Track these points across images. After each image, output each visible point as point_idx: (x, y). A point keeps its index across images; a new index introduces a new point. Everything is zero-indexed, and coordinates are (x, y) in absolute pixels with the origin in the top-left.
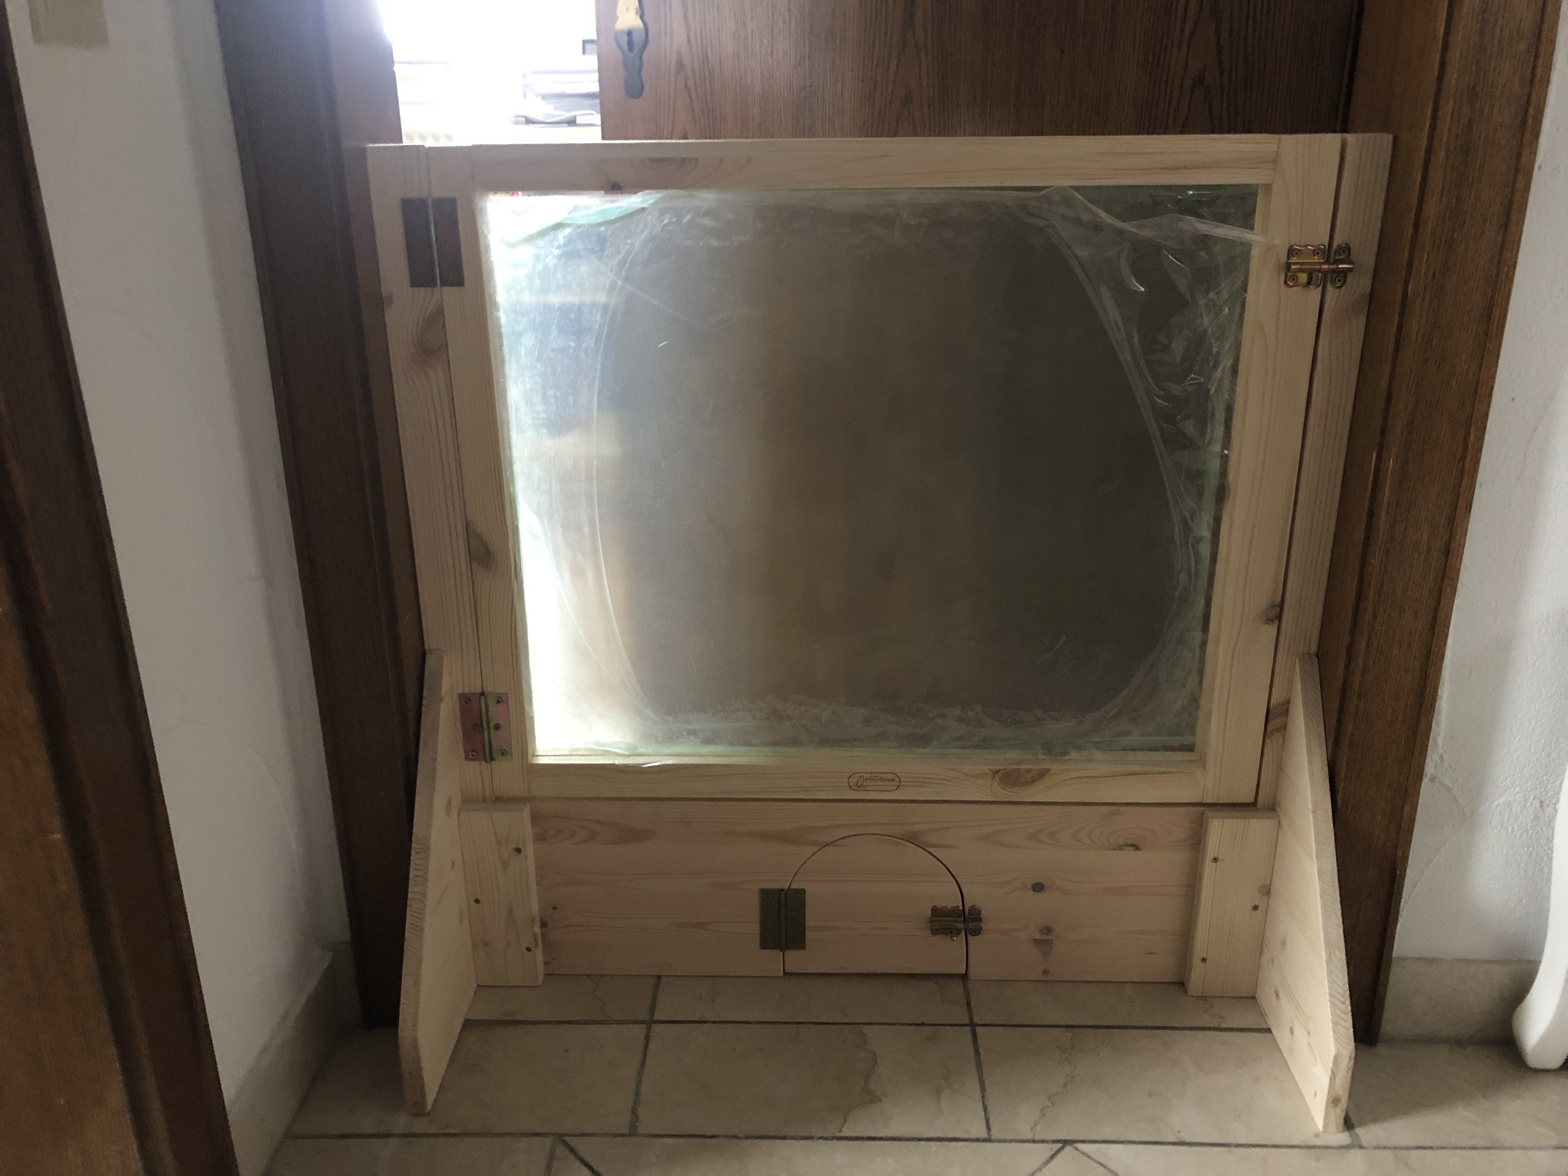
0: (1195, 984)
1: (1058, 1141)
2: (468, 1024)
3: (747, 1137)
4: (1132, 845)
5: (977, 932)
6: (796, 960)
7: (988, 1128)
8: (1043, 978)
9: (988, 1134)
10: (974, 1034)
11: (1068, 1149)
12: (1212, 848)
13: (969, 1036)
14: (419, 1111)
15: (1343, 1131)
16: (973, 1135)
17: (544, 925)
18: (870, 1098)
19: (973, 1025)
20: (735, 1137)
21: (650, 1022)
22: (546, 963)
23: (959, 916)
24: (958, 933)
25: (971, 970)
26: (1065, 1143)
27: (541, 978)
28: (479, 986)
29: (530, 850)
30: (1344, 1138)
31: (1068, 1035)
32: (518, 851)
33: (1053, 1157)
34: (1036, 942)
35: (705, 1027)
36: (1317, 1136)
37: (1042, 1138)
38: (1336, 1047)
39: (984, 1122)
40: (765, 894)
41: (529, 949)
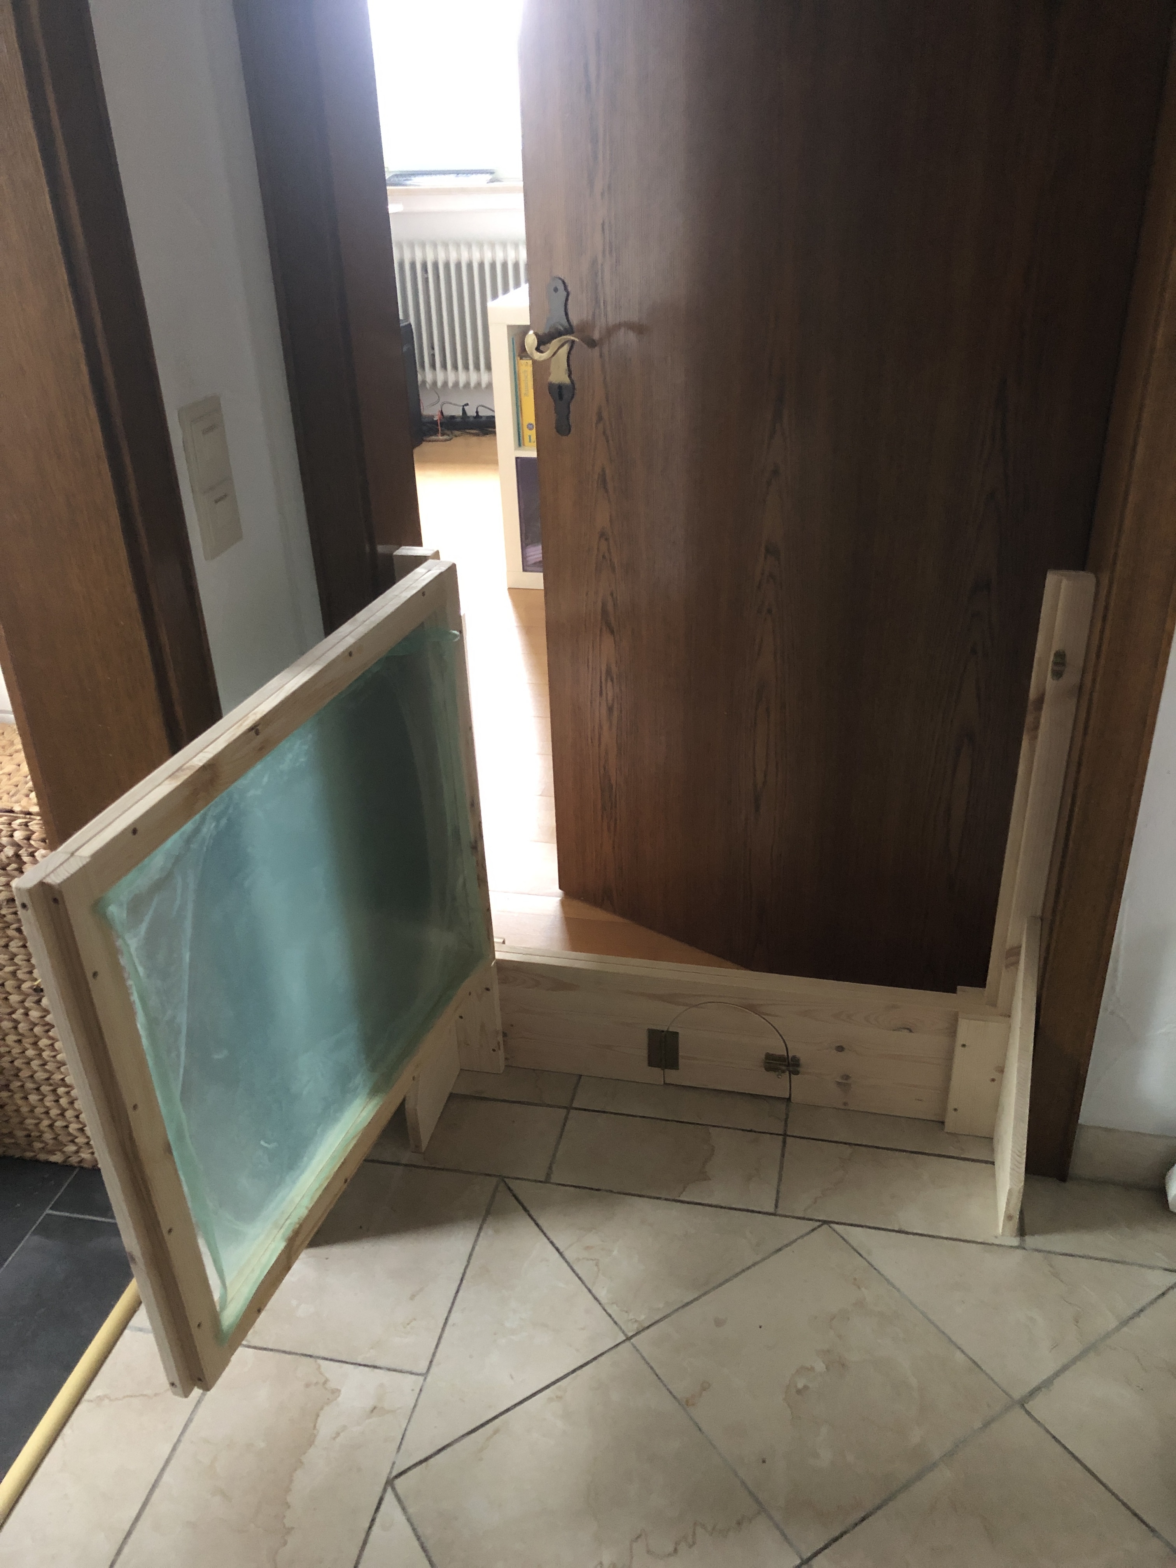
0: (949, 1126)
1: (819, 1221)
2: (452, 1097)
3: (619, 1193)
4: (908, 1029)
5: (797, 1073)
6: (672, 1076)
7: (776, 1206)
8: (843, 1107)
9: (775, 1210)
10: (784, 1142)
11: (825, 1227)
12: (961, 1039)
13: (780, 1144)
14: (417, 1149)
15: (1015, 1237)
16: (765, 1210)
17: (505, 1035)
18: (703, 1176)
19: (785, 1135)
20: (611, 1191)
21: (569, 1108)
22: (506, 1059)
23: (785, 1061)
24: (784, 1072)
25: (792, 1096)
26: (825, 1222)
27: (502, 1068)
28: (461, 1069)
29: (496, 989)
30: (1015, 1242)
31: (848, 1150)
32: (488, 989)
33: (813, 1230)
34: (839, 1083)
35: (604, 1115)
36: (996, 1237)
37: (810, 1217)
38: (1010, 1185)
39: (774, 1202)
40: (652, 1033)
41: (494, 1050)
